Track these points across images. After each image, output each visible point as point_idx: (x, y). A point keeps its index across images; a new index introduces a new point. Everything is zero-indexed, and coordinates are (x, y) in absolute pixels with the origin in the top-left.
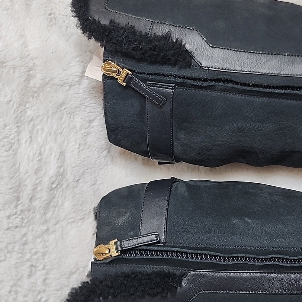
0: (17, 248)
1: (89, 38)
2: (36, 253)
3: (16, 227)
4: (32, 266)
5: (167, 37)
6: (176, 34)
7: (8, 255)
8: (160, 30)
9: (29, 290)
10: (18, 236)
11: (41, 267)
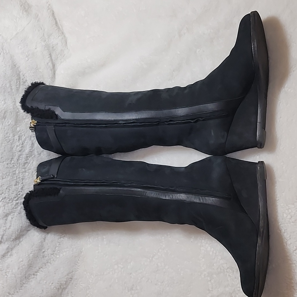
0: (10, 175)
1: (25, 111)
2: (19, 178)
3: (11, 168)
4: (17, 182)
5: (49, 110)
6: (52, 108)
7: (7, 177)
8: (47, 108)
9: (15, 190)
10: (11, 171)
11: (21, 183)
